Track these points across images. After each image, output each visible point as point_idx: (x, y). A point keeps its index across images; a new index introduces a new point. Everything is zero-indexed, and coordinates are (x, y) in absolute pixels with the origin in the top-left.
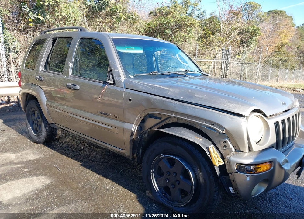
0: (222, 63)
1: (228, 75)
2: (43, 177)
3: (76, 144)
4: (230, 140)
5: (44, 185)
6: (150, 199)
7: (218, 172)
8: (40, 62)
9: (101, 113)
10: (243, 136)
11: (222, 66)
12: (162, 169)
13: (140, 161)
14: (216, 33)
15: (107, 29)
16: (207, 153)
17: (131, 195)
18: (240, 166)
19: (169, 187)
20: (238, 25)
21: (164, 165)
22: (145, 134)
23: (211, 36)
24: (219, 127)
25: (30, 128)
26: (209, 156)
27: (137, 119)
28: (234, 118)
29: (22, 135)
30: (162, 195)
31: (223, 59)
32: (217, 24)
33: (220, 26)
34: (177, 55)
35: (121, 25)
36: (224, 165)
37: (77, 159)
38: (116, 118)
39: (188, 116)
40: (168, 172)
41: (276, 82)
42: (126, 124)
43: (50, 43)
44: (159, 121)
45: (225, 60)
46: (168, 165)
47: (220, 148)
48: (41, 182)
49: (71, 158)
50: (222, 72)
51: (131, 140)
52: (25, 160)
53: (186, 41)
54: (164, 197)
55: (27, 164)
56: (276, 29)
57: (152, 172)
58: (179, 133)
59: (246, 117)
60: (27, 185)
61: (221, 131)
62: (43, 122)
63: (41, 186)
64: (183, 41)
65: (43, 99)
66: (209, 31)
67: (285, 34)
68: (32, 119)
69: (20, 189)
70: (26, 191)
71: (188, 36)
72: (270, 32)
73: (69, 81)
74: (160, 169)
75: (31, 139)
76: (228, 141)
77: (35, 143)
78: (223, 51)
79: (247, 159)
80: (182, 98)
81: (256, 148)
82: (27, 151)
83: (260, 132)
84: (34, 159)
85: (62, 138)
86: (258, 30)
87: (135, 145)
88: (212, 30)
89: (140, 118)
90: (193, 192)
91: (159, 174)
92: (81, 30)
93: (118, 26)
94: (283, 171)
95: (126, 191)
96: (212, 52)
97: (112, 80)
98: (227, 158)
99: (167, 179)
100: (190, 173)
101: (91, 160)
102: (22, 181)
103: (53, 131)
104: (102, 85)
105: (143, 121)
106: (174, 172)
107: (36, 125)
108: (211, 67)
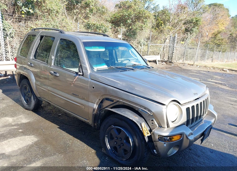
0: (169, 47)
1: (173, 56)
2: (33, 136)
3: (56, 111)
4: (155, 119)
5: (33, 142)
6: (104, 154)
7: (147, 140)
8: (31, 52)
9: (73, 94)
10: (164, 117)
11: (170, 49)
12: (113, 135)
13: (99, 129)
14: (166, 22)
15: (82, 18)
16: (140, 127)
17: (92, 151)
18: (160, 137)
19: (116, 147)
20: (184, 17)
21: (114, 133)
22: (102, 111)
23: (163, 24)
24: (149, 111)
25: (23, 98)
26: (141, 129)
27: (98, 101)
28: (158, 106)
29: (17, 103)
30: (112, 152)
31: (170, 44)
32: (167, 16)
33: (170, 17)
34: (130, 51)
35: (93, 15)
36: (151, 136)
37: (57, 123)
38: (83, 99)
39: (130, 102)
40: (116, 137)
41: (211, 61)
42: (90, 103)
43: (38, 39)
44: (112, 103)
45: (172, 45)
46: (117, 133)
47: (149, 124)
48: (31, 140)
49: (52, 122)
50: (169, 54)
51: (93, 115)
52: (19, 123)
53: (142, 29)
54: (113, 154)
55: (21, 126)
56: (215, 18)
57: (106, 137)
58: (124, 113)
59: (166, 105)
60: (21, 142)
61: (150, 114)
62: (32, 96)
63: (31, 143)
64: (140, 29)
65: (33, 79)
66: (161, 21)
67: (222, 22)
68: (24, 92)
69: (16, 144)
70: (21, 146)
71: (144, 25)
72: (210, 21)
73: (52, 69)
74: (111, 135)
75: (23, 106)
76: (154, 120)
77: (26, 109)
78: (171, 38)
79: (165, 133)
80: (127, 90)
81: (172, 125)
82: (21, 116)
83: (176, 114)
84: (26, 122)
85: (46, 106)
86: (199, 21)
87: (96, 117)
88: (164, 20)
89: (100, 100)
90: (132, 151)
91: (111, 138)
92: (61, 32)
93: (90, 16)
94: (189, 140)
95: (89, 148)
96: (163, 37)
97: (82, 72)
98: (152, 131)
99: (116, 142)
100: (130, 139)
101: (66, 124)
102: (18, 139)
103: (39, 102)
104: (75, 75)
105: (102, 102)
106: (120, 138)
107: (27, 97)
108: (162, 49)
